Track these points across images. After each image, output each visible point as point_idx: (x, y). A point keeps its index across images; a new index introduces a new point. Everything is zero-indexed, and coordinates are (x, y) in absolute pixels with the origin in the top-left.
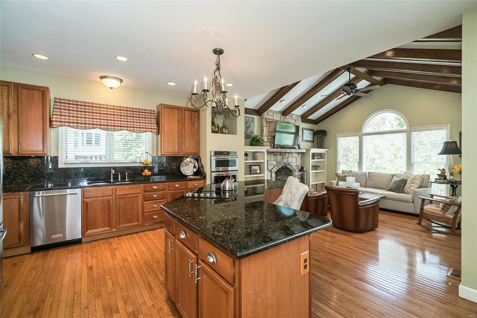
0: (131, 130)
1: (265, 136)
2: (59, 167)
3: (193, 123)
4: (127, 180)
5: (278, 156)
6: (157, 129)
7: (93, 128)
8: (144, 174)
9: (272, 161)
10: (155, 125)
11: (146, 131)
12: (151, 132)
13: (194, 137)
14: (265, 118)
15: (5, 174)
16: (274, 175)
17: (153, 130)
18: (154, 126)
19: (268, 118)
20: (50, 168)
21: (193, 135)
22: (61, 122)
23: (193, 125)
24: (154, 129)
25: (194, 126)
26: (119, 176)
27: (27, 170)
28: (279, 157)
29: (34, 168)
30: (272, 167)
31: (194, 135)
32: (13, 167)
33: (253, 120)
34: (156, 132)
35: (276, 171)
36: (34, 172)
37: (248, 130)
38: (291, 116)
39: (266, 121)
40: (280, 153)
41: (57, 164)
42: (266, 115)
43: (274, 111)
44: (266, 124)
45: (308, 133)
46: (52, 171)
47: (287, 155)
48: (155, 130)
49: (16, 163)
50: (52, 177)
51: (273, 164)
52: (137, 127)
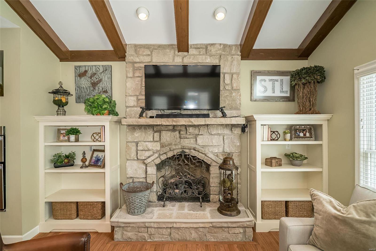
1: (131, 96)
5: (164, 133)
9: (147, 143)
14: (130, 62)
16: (152, 170)
19: (137, 60)
28: (167, 136)
30: (147, 154)
33: (108, 70)
35: (158, 161)
37: (97, 88)
38: (204, 50)
39: (134, 67)
40: (171, 128)
42: (132, 55)
43: (154, 45)
44: (134, 73)
45: (270, 80)
47: (191, 130)
51: (150, 148)
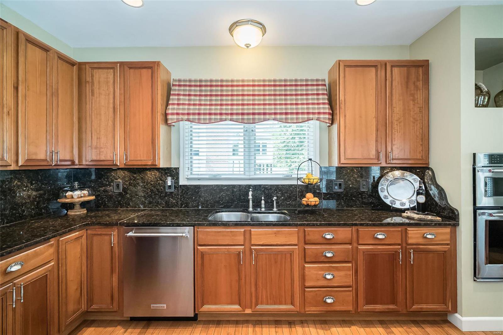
0: (282, 119)
2: (180, 184)
3: (412, 92)
4: (275, 210)
6: (329, 114)
7: (221, 120)
8: (304, 201)
10: (327, 106)
11: (309, 119)
12: (318, 119)
13: (414, 123)
15: (123, 191)
17: (322, 116)
18: (324, 108)
20: (168, 185)
21: (412, 119)
22: (178, 114)
23: (412, 98)
24: (324, 113)
25: (414, 100)
26: (263, 202)
27: (145, 187)
29: (151, 184)
31: (414, 119)
32: (130, 183)
34: (329, 119)
36: (152, 191)
41: (178, 178)
46: (172, 190)
48: (327, 116)
49: (133, 177)
50: (172, 198)
52: (292, 113)
